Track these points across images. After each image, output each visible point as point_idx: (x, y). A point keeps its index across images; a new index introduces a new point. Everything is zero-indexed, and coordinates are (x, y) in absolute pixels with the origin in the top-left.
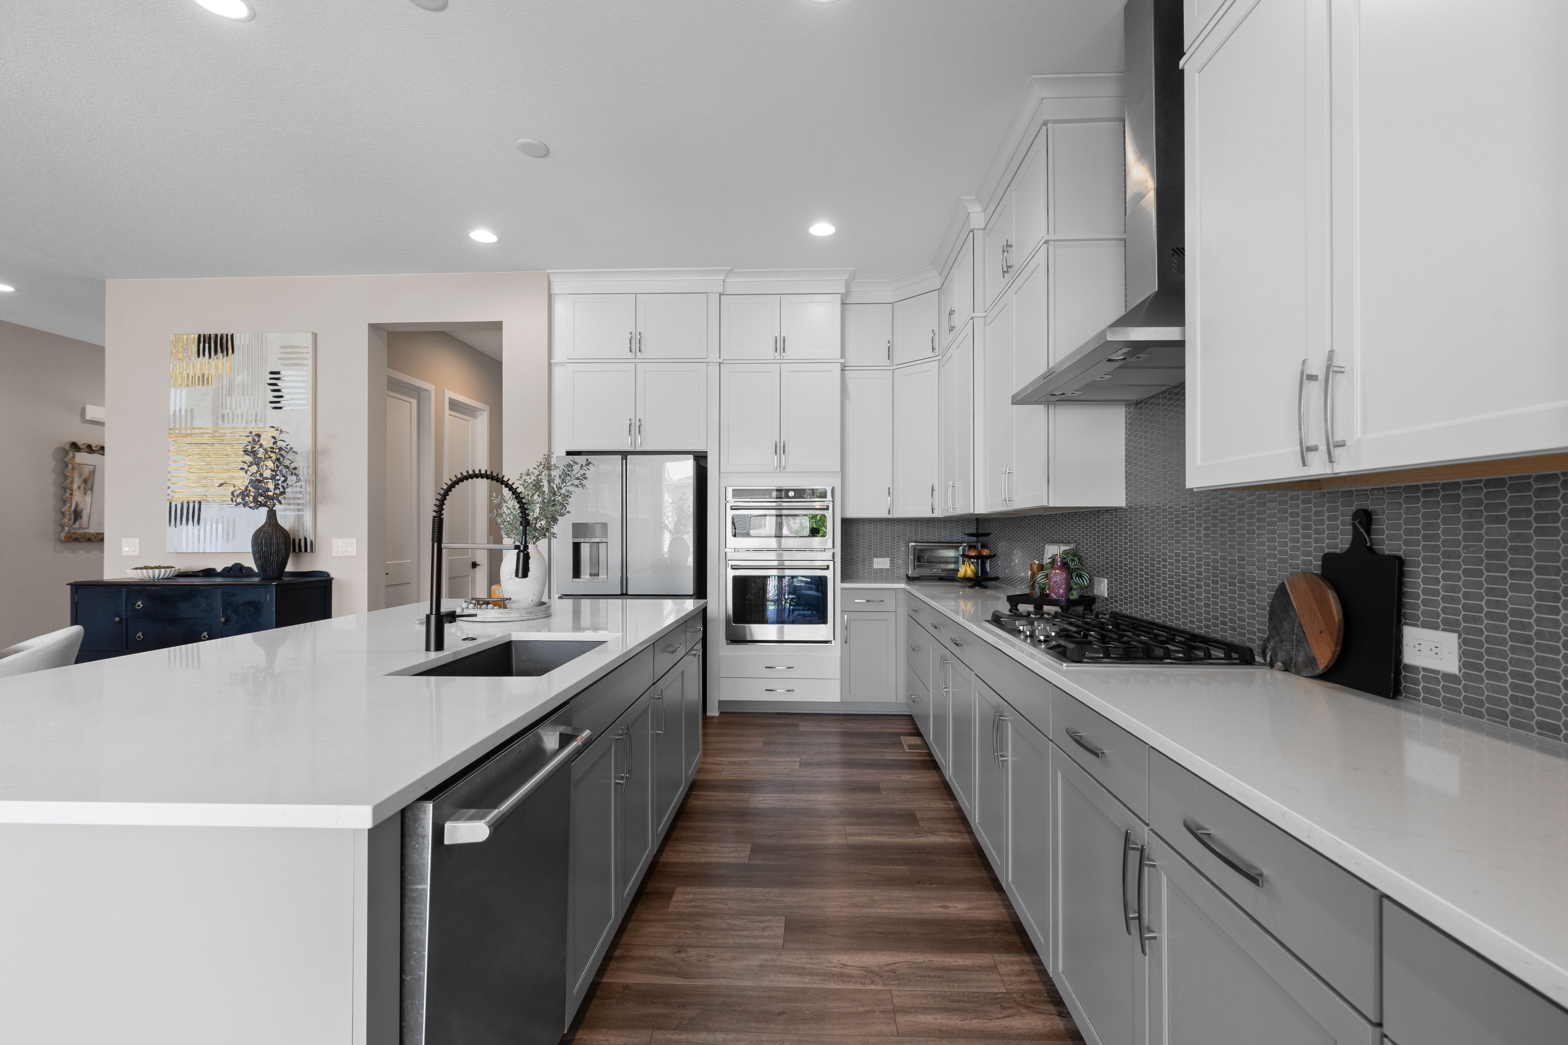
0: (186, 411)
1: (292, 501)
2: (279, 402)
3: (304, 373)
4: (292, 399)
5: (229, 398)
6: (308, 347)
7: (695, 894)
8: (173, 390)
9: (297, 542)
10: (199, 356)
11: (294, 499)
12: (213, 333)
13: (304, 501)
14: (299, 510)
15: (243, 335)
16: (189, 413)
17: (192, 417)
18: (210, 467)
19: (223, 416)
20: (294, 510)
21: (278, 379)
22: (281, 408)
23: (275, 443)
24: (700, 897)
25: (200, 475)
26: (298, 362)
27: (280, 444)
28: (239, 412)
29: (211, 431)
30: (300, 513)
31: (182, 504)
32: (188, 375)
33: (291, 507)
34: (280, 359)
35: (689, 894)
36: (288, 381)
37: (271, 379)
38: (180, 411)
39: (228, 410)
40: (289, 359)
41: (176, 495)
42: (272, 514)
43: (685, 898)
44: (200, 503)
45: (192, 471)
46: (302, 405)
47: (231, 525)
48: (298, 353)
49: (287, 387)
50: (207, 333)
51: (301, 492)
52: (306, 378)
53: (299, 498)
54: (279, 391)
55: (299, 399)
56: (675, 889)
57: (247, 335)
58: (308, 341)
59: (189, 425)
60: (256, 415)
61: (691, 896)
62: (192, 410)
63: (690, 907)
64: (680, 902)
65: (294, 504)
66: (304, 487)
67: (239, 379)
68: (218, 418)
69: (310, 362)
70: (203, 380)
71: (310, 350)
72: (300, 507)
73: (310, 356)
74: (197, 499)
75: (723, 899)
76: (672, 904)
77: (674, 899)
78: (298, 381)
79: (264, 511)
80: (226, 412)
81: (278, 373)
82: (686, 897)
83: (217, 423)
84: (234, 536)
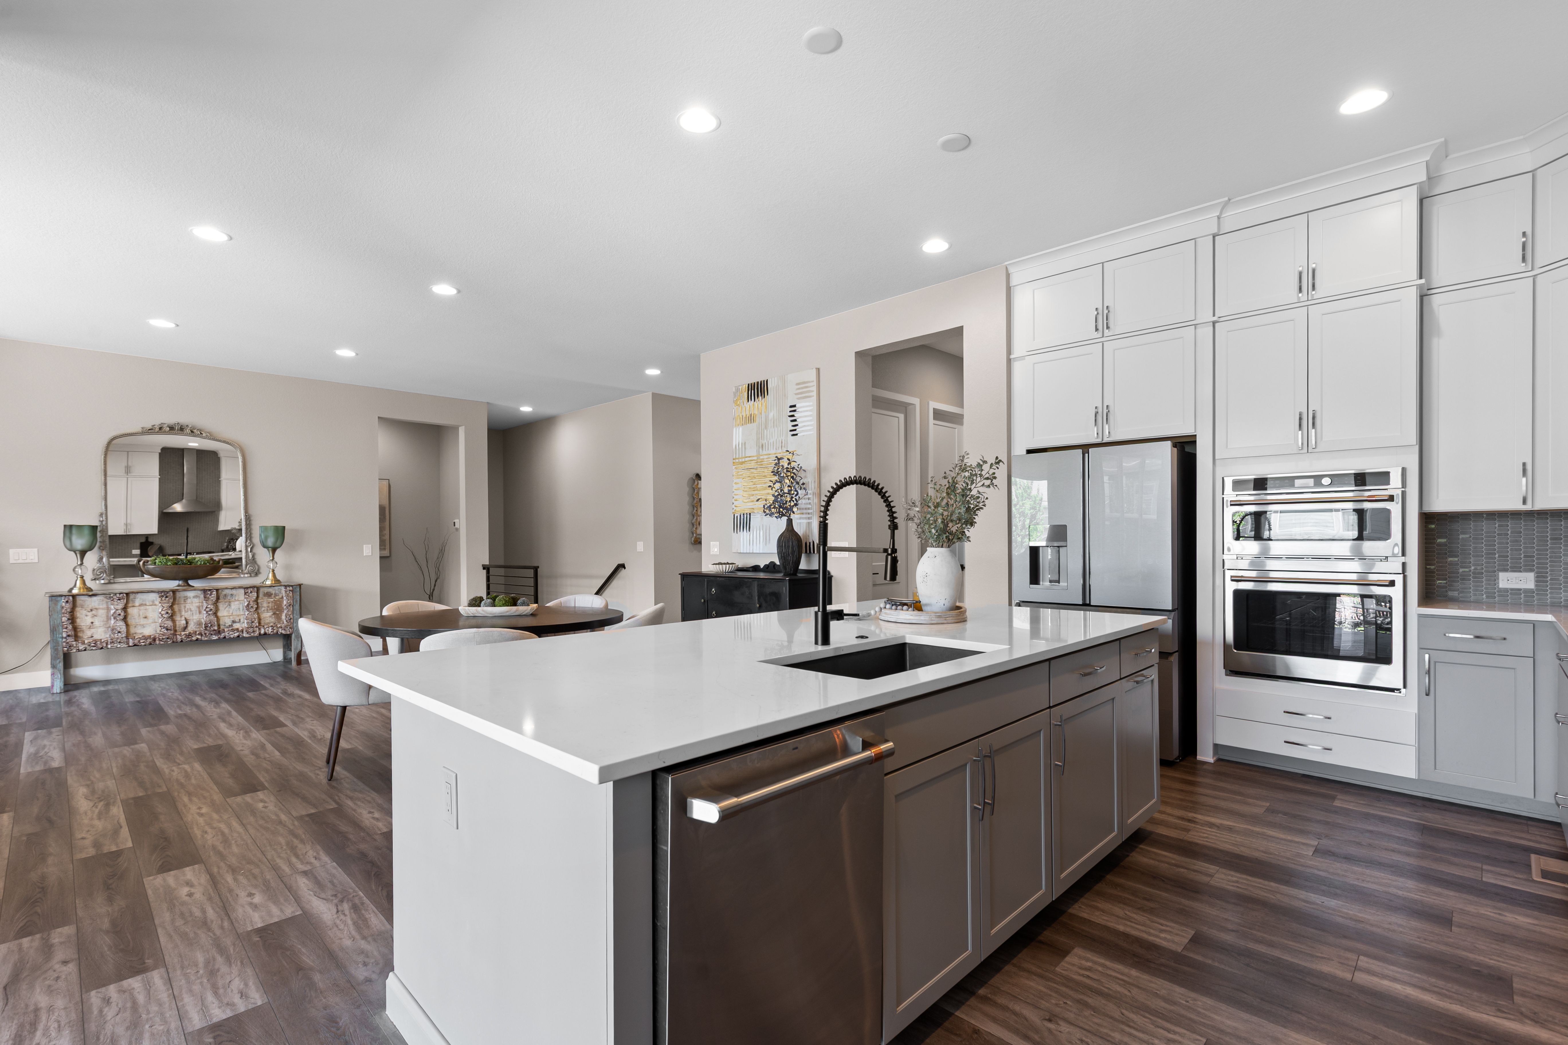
1: (804, 511)
2: (795, 430)
3: (811, 403)
4: (804, 426)
5: (765, 431)
6: (813, 381)
7: (1095, 963)
8: (735, 429)
9: (808, 544)
10: (748, 401)
11: (806, 509)
12: (756, 381)
13: (812, 511)
14: (809, 518)
15: (773, 379)
16: (743, 445)
17: (745, 448)
18: (755, 486)
19: (762, 445)
20: (805, 518)
21: (795, 411)
22: (797, 435)
23: (789, 464)
24: (1100, 969)
25: (750, 493)
26: (807, 395)
27: (793, 464)
28: (771, 441)
29: (755, 458)
30: (810, 521)
31: (740, 516)
32: (743, 416)
33: (804, 516)
34: (796, 394)
35: (1088, 960)
36: (801, 412)
37: (790, 412)
38: (739, 445)
39: (765, 441)
40: (801, 393)
41: (737, 509)
42: (790, 522)
43: (1081, 964)
44: (750, 514)
45: (745, 490)
46: (810, 430)
47: (768, 531)
48: (807, 387)
49: (800, 417)
50: (753, 382)
51: (810, 503)
52: (812, 408)
53: (809, 509)
54: (795, 420)
55: (808, 426)
56: (1073, 948)
57: (776, 378)
58: (813, 377)
59: (743, 455)
60: (782, 442)
61: (1089, 964)
62: (745, 443)
63: (1083, 975)
64: (1074, 965)
65: (806, 513)
66: (812, 499)
67: (771, 415)
68: (759, 448)
69: (815, 394)
70: (751, 419)
71: (815, 383)
72: (810, 516)
73: (814, 389)
74: (748, 512)
75: (1129, 983)
76: (1063, 963)
77: (1067, 959)
78: (807, 411)
79: (785, 519)
80: (763, 443)
81: (794, 406)
82: (1083, 962)
83: (759, 451)
84: (769, 540)
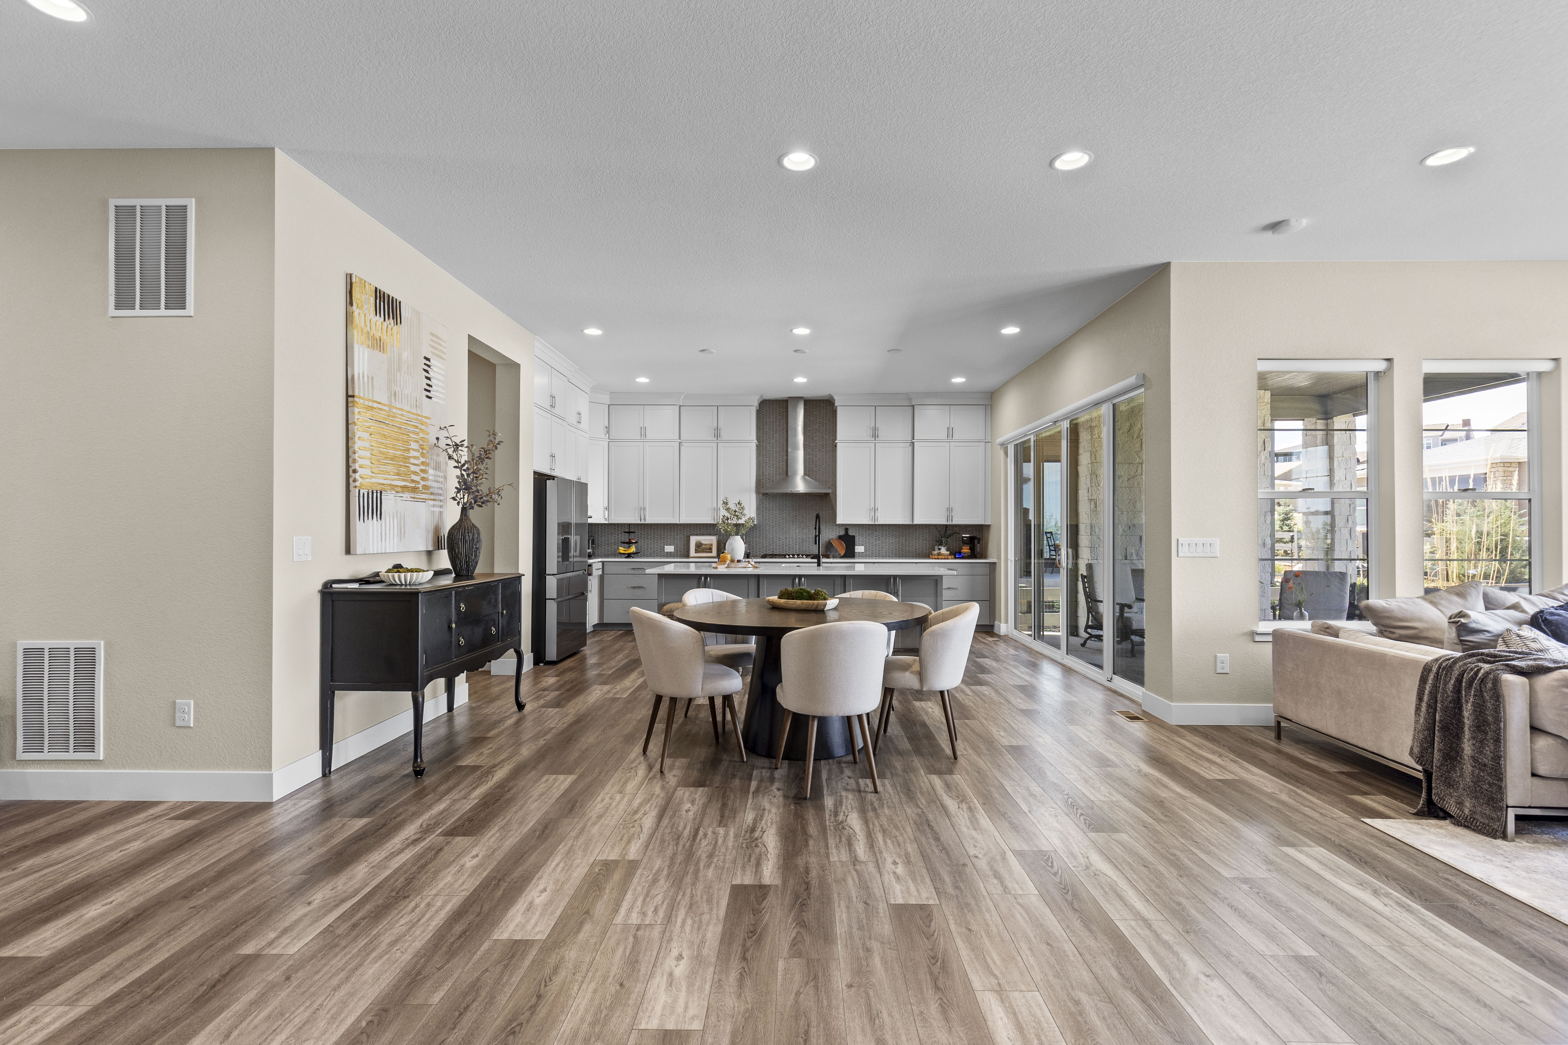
0: (368, 377)
1: (437, 497)
2: (429, 391)
3: (444, 367)
4: (436, 391)
5: (398, 374)
6: (445, 342)
10: (375, 313)
11: (438, 494)
12: (387, 291)
13: (443, 498)
14: (441, 507)
15: (406, 305)
16: (370, 380)
17: (373, 386)
19: (395, 394)
20: (438, 506)
21: (429, 366)
22: (430, 398)
25: (381, 459)
26: (439, 353)
28: (405, 392)
29: (386, 408)
30: (442, 510)
31: (368, 493)
32: (368, 332)
33: (436, 503)
34: (429, 345)
36: (434, 371)
37: (424, 364)
38: (363, 376)
40: (436, 348)
44: (381, 492)
45: (375, 453)
46: (441, 399)
47: (403, 521)
48: (440, 345)
49: (432, 377)
50: (382, 288)
51: (442, 488)
52: (444, 373)
54: (429, 379)
55: (440, 393)
57: (409, 307)
59: (370, 396)
60: (416, 400)
62: (372, 378)
65: (439, 500)
67: (405, 355)
68: (391, 394)
69: (445, 357)
70: (380, 344)
71: (446, 345)
72: (441, 503)
73: (446, 352)
74: (379, 488)
78: (439, 373)
80: (398, 389)
81: (428, 360)
83: (391, 400)
